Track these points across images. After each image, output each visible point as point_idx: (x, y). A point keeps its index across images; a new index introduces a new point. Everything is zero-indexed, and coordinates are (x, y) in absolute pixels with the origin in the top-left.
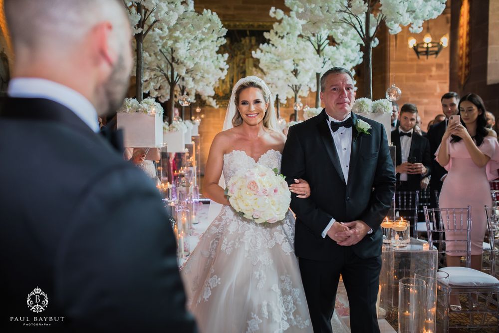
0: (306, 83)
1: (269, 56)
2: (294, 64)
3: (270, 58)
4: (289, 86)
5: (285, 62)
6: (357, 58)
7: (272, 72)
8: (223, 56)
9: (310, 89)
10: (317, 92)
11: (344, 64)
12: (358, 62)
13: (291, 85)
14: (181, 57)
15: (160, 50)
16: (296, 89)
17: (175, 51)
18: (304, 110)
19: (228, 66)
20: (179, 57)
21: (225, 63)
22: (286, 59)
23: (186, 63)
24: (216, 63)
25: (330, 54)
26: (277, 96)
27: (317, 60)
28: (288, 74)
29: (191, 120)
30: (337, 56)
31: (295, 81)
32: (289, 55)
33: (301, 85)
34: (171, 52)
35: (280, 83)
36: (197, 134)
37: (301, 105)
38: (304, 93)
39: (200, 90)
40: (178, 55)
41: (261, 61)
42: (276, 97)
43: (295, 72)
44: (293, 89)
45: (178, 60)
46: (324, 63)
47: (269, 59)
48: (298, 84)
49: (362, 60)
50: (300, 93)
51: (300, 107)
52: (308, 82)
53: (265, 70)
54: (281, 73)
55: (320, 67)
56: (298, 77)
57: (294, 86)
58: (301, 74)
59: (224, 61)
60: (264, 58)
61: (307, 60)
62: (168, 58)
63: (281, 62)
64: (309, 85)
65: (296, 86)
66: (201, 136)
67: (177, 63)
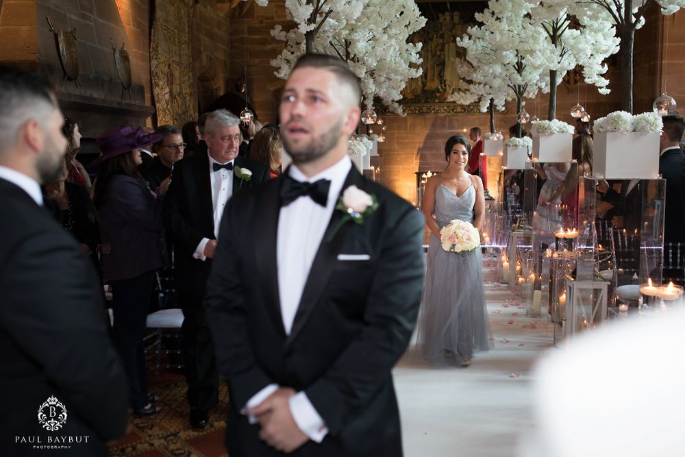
0: (535, 82)
1: (480, 44)
2: (517, 55)
3: (483, 46)
4: (509, 86)
5: (504, 53)
6: (612, 45)
7: (486, 68)
8: (415, 46)
9: (540, 89)
10: (551, 94)
11: (592, 55)
12: (614, 51)
13: (511, 85)
14: (359, 52)
15: (330, 42)
16: (520, 91)
17: (350, 43)
18: (532, 122)
19: (421, 60)
20: (357, 52)
21: (418, 56)
22: (506, 50)
23: (367, 60)
24: (406, 55)
25: (572, 41)
26: (492, 100)
27: (553, 52)
28: (507, 70)
29: (368, 134)
30: (581, 46)
31: (519, 80)
32: (511, 45)
33: (526, 85)
34: (344, 44)
35: (497, 83)
36: (376, 154)
37: (528, 116)
38: (531, 94)
39: (381, 94)
40: (355, 49)
41: (469, 51)
42: (489, 101)
43: (520, 68)
44: (516, 92)
45: (355, 55)
46: (561, 55)
47: (480, 49)
48: (523, 83)
49: (618, 48)
50: (525, 95)
51: (526, 119)
52: (538, 81)
53: (475, 64)
54: (498, 69)
55: (556, 62)
56: (524, 73)
57: (517, 86)
58: (527, 68)
59: (417, 53)
60: (474, 47)
61: (537, 52)
62: (341, 53)
63: (498, 52)
64: (539, 84)
65: (519, 86)
66: (381, 155)
67: (353, 59)
